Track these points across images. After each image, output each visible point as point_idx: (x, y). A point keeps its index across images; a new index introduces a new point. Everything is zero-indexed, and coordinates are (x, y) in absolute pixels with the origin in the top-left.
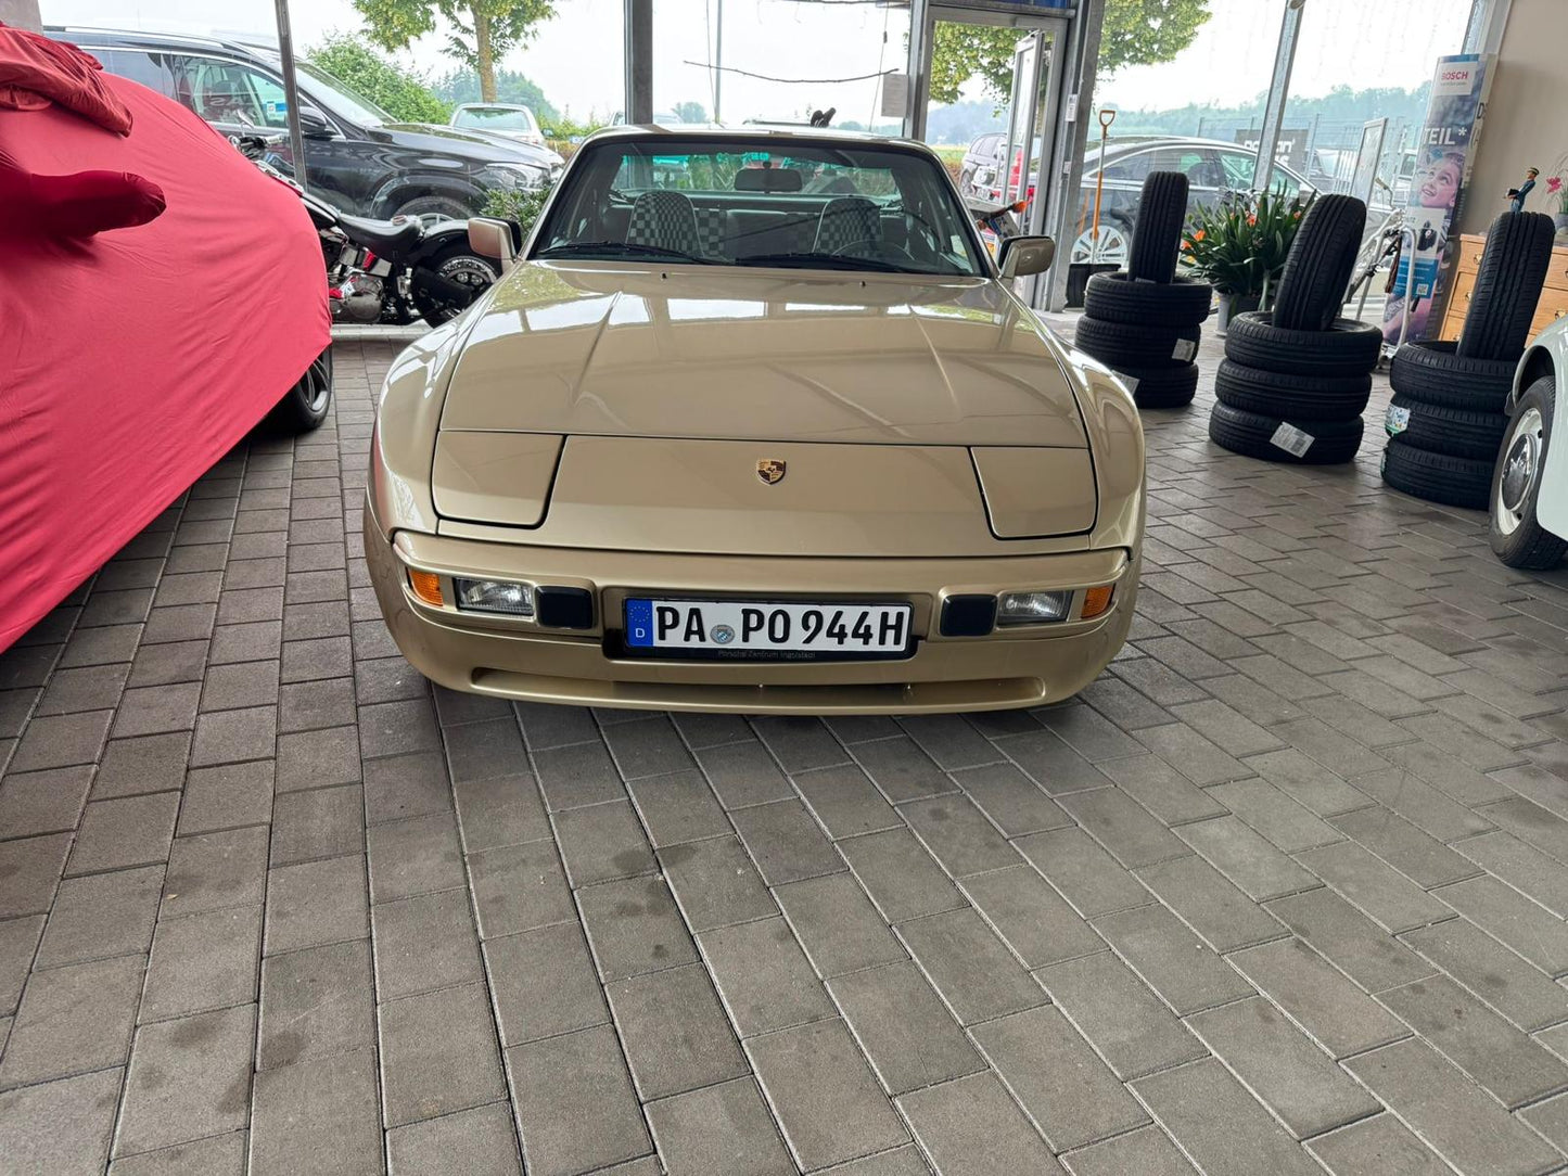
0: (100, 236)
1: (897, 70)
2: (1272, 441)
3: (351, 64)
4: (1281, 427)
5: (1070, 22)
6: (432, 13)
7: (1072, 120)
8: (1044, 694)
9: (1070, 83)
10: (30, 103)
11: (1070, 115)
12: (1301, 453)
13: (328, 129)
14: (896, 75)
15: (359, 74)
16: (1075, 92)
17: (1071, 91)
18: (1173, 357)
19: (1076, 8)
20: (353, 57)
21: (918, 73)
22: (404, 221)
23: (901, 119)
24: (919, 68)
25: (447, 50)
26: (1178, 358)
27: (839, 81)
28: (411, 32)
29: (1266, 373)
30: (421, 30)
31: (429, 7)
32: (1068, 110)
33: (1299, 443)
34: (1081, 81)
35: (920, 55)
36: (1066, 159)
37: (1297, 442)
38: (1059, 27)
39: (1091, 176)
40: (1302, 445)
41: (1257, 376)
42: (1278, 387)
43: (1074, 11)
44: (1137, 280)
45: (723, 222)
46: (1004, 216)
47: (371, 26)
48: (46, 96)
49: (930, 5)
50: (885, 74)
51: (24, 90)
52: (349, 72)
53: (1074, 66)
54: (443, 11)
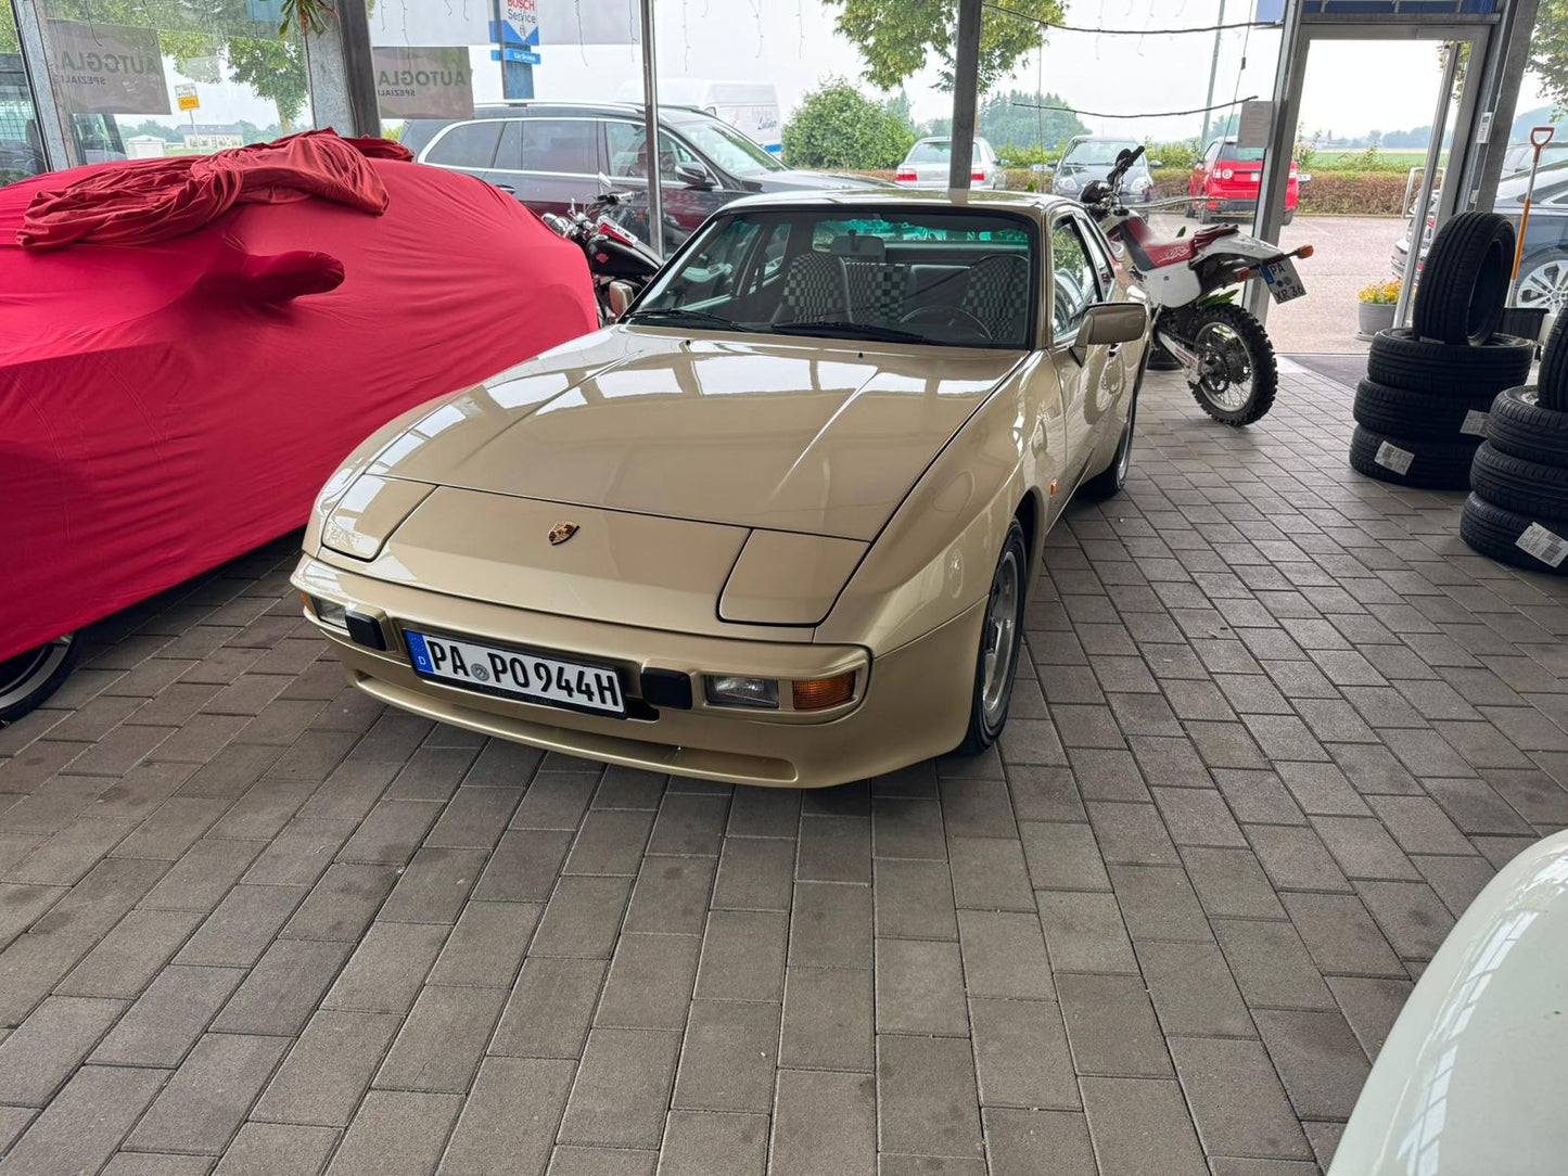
0: (301, 299)
1: (1256, 97)
2: (1517, 544)
3: (838, 105)
4: (1530, 528)
5: (1493, 28)
6: (925, 51)
7: (1484, 141)
8: (796, 779)
9: (1487, 99)
10: (286, 197)
11: (1482, 136)
12: (1555, 562)
13: (709, 180)
14: (1257, 102)
15: (844, 114)
16: (1491, 110)
17: (1487, 108)
18: (1462, 431)
19: (1501, 12)
20: (841, 98)
21: (1282, 99)
22: (718, 269)
23: (1263, 150)
24: (1283, 93)
25: (937, 85)
26: (1465, 432)
27: (1185, 113)
28: (901, 71)
29: (1518, 461)
30: (913, 67)
31: (922, 46)
32: (1480, 130)
33: (1553, 550)
34: (1499, 96)
35: (1286, 79)
36: (1475, 187)
37: (1550, 549)
38: (1481, 34)
39: (1554, 202)
40: (1556, 553)
41: (1506, 464)
42: (1528, 479)
43: (1499, 16)
44: (1421, 339)
45: (906, 276)
46: (1282, 263)
47: (871, 68)
48: (304, 191)
49: (1302, 24)
50: (1243, 101)
51: (284, 187)
52: (836, 113)
53: (1493, 80)
54: (936, 49)
